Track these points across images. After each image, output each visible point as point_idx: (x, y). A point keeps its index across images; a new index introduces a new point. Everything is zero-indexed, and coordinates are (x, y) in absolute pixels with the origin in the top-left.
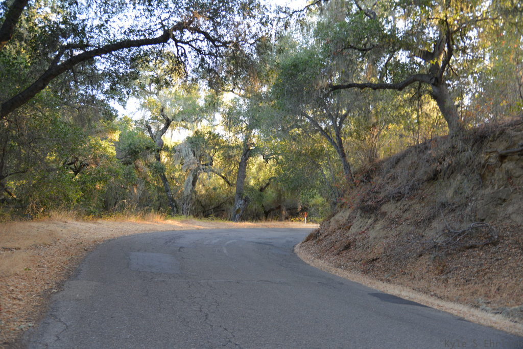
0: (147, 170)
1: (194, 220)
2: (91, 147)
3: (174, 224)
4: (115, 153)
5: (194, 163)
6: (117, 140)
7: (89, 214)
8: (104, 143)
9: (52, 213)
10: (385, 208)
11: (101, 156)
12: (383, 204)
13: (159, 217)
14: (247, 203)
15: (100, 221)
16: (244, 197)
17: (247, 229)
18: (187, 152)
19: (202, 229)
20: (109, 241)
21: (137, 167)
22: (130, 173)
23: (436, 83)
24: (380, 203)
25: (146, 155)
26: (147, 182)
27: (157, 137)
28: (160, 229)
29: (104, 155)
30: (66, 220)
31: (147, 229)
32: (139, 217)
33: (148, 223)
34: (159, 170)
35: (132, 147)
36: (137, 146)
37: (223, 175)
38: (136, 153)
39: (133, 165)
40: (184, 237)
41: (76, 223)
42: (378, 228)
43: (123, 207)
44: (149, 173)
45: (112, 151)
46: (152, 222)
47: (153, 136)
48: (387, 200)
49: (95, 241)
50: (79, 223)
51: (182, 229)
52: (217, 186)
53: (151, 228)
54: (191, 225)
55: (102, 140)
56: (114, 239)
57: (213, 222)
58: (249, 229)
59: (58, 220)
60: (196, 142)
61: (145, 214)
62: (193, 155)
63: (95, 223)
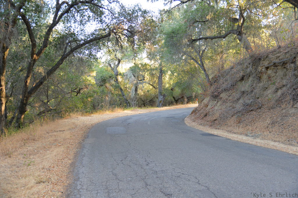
0: (111, 88)
1: (138, 109)
2: (84, 81)
3: (128, 112)
4: (95, 82)
5: (134, 81)
6: (95, 75)
7: (86, 112)
8: (89, 78)
9: (71, 114)
10: (222, 95)
11: (89, 85)
12: (220, 94)
13: (120, 110)
14: (164, 97)
15: (92, 115)
16: (163, 94)
17: (165, 110)
18: (130, 75)
19: (141, 114)
20: (98, 124)
21: (106, 87)
22: (103, 91)
23: (239, 34)
24: (219, 93)
25: (110, 81)
26: (112, 93)
27: (115, 69)
28: (120, 116)
29: (90, 84)
30: (77, 117)
31: (115, 116)
32: (110, 111)
33: (115, 113)
34: (117, 87)
35: (102, 77)
36: (105, 77)
37: (151, 84)
38: (105, 80)
39: (104, 86)
40: (132, 119)
41: (82, 117)
42: (218, 105)
43: (102, 106)
44: (112, 89)
45: (93, 81)
46: (117, 112)
47: (112, 69)
48: (222, 92)
49: (92, 125)
50: (83, 117)
51: (132, 114)
52: (149, 89)
53: (117, 116)
54: (136, 112)
55: (88, 77)
56: (100, 123)
57: (148, 109)
58: (166, 110)
59: (74, 117)
60: (134, 70)
61: (113, 109)
62: (133, 77)
63: (90, 116)
